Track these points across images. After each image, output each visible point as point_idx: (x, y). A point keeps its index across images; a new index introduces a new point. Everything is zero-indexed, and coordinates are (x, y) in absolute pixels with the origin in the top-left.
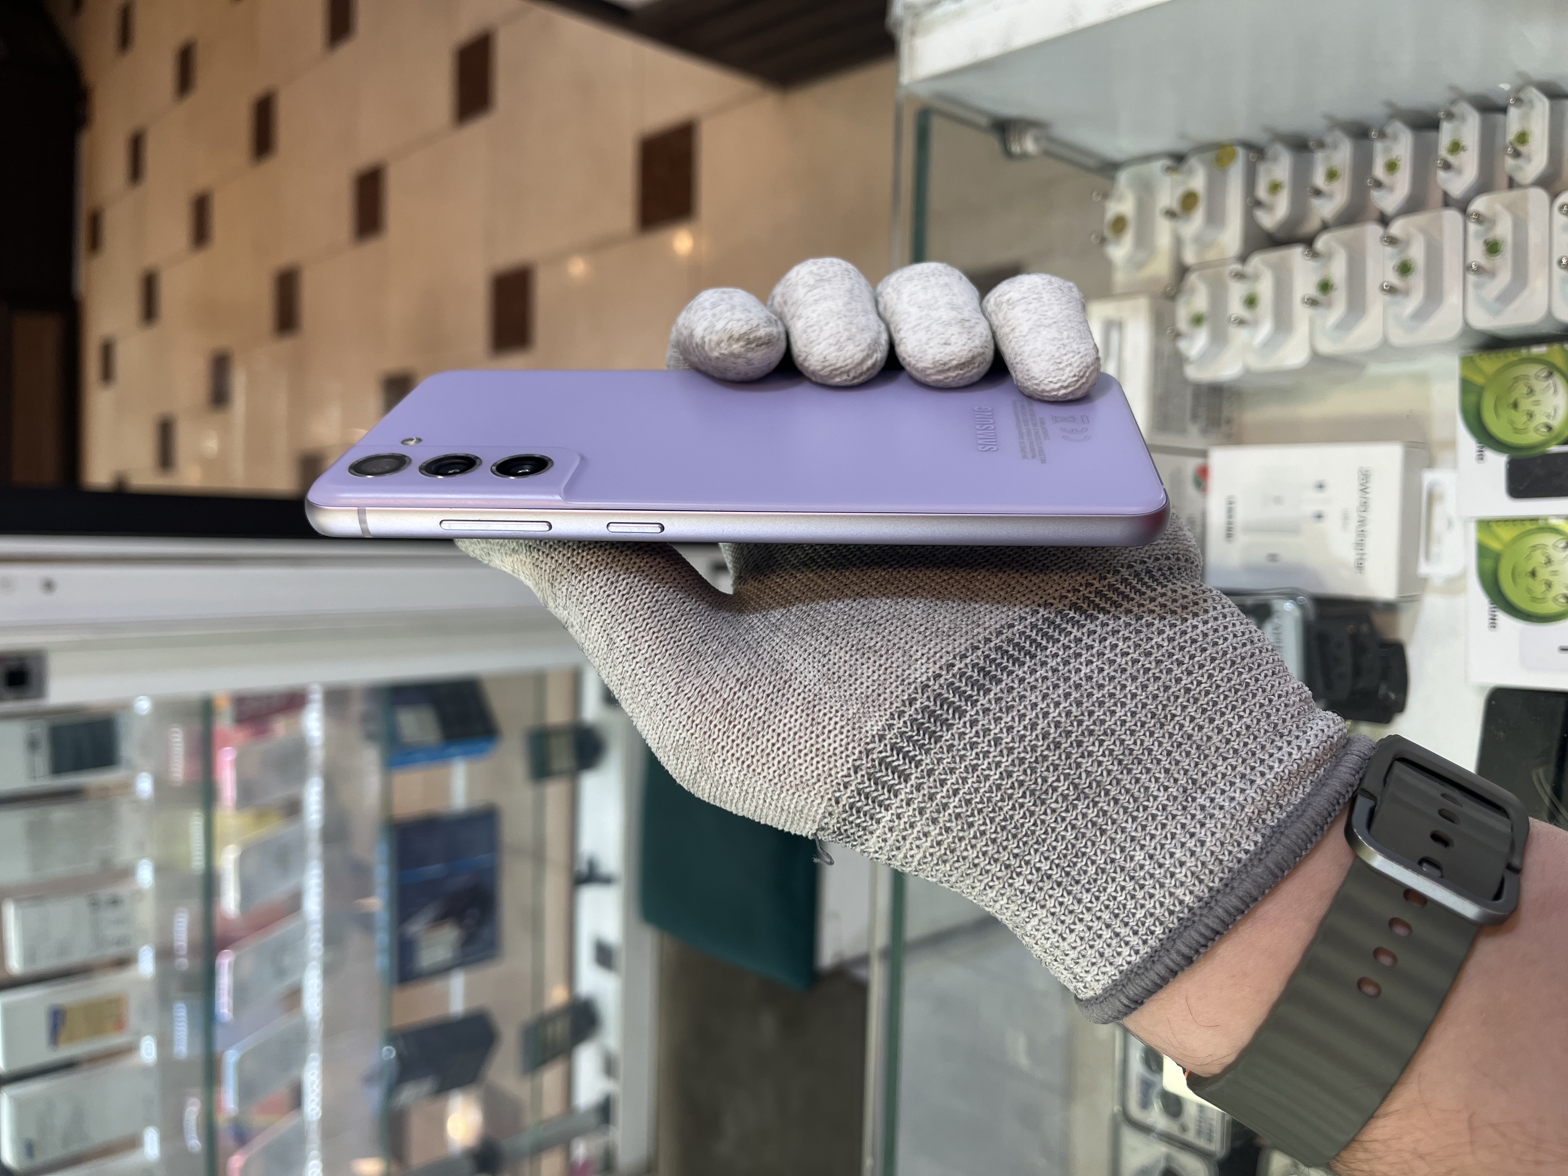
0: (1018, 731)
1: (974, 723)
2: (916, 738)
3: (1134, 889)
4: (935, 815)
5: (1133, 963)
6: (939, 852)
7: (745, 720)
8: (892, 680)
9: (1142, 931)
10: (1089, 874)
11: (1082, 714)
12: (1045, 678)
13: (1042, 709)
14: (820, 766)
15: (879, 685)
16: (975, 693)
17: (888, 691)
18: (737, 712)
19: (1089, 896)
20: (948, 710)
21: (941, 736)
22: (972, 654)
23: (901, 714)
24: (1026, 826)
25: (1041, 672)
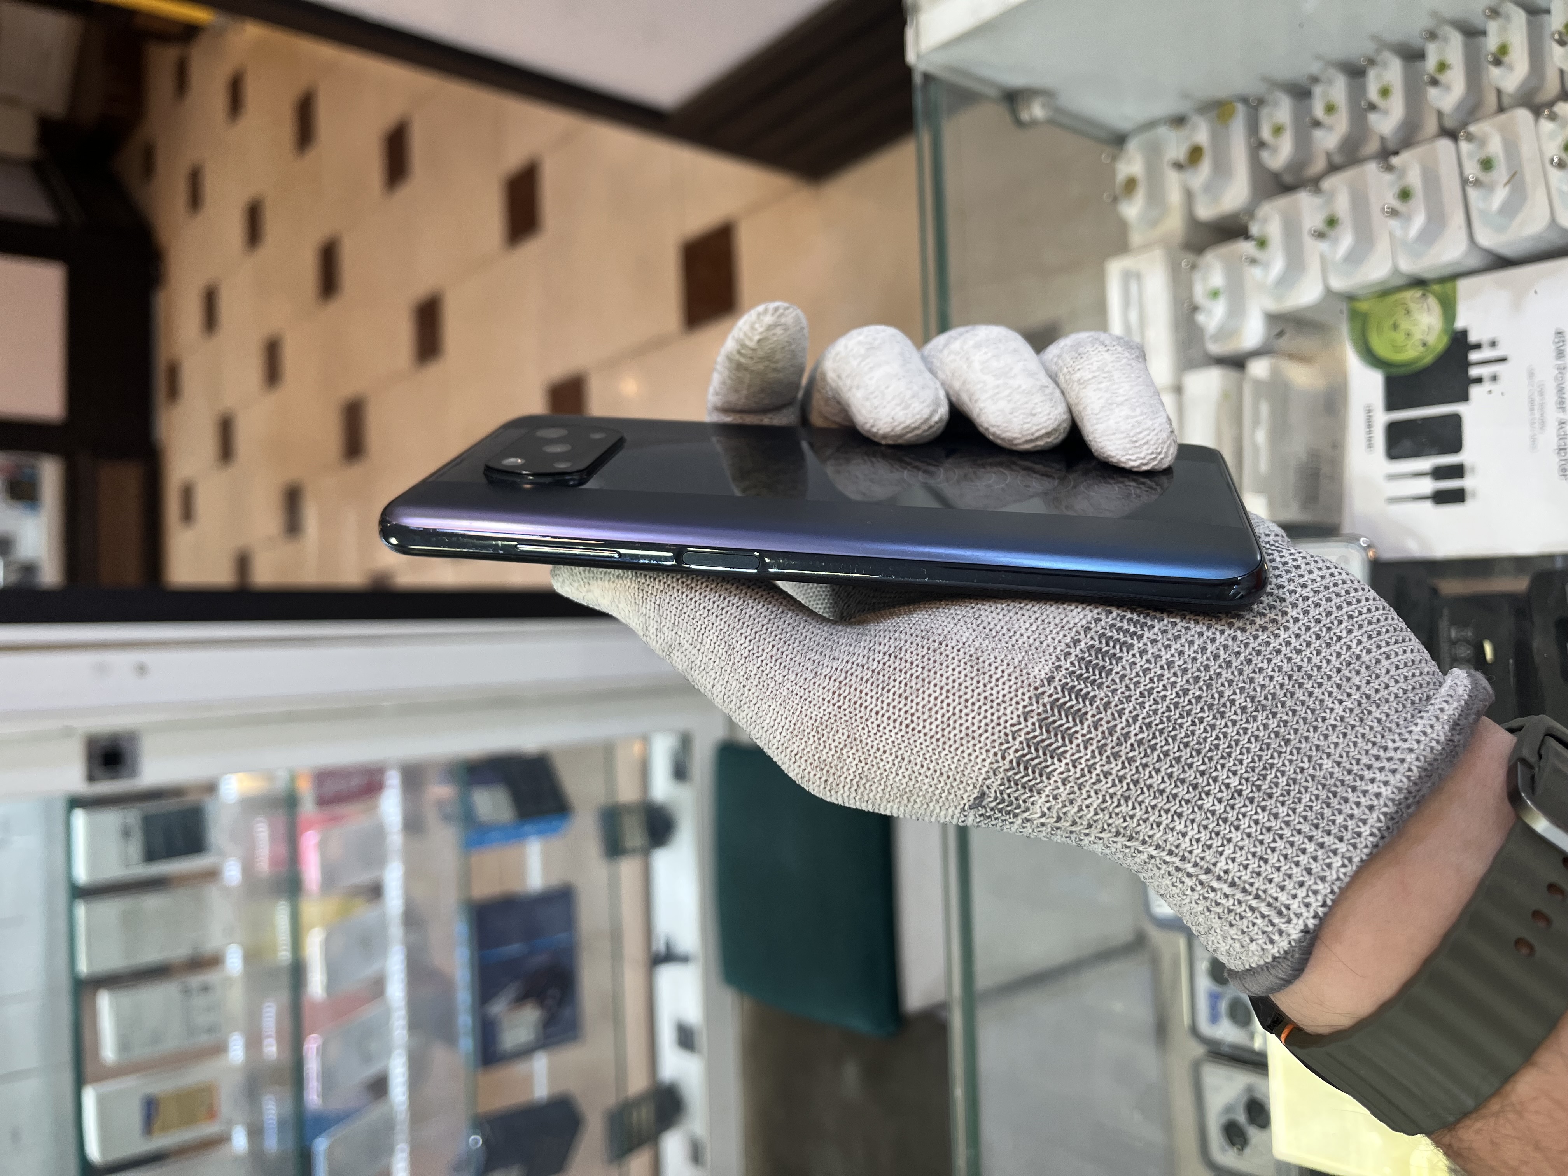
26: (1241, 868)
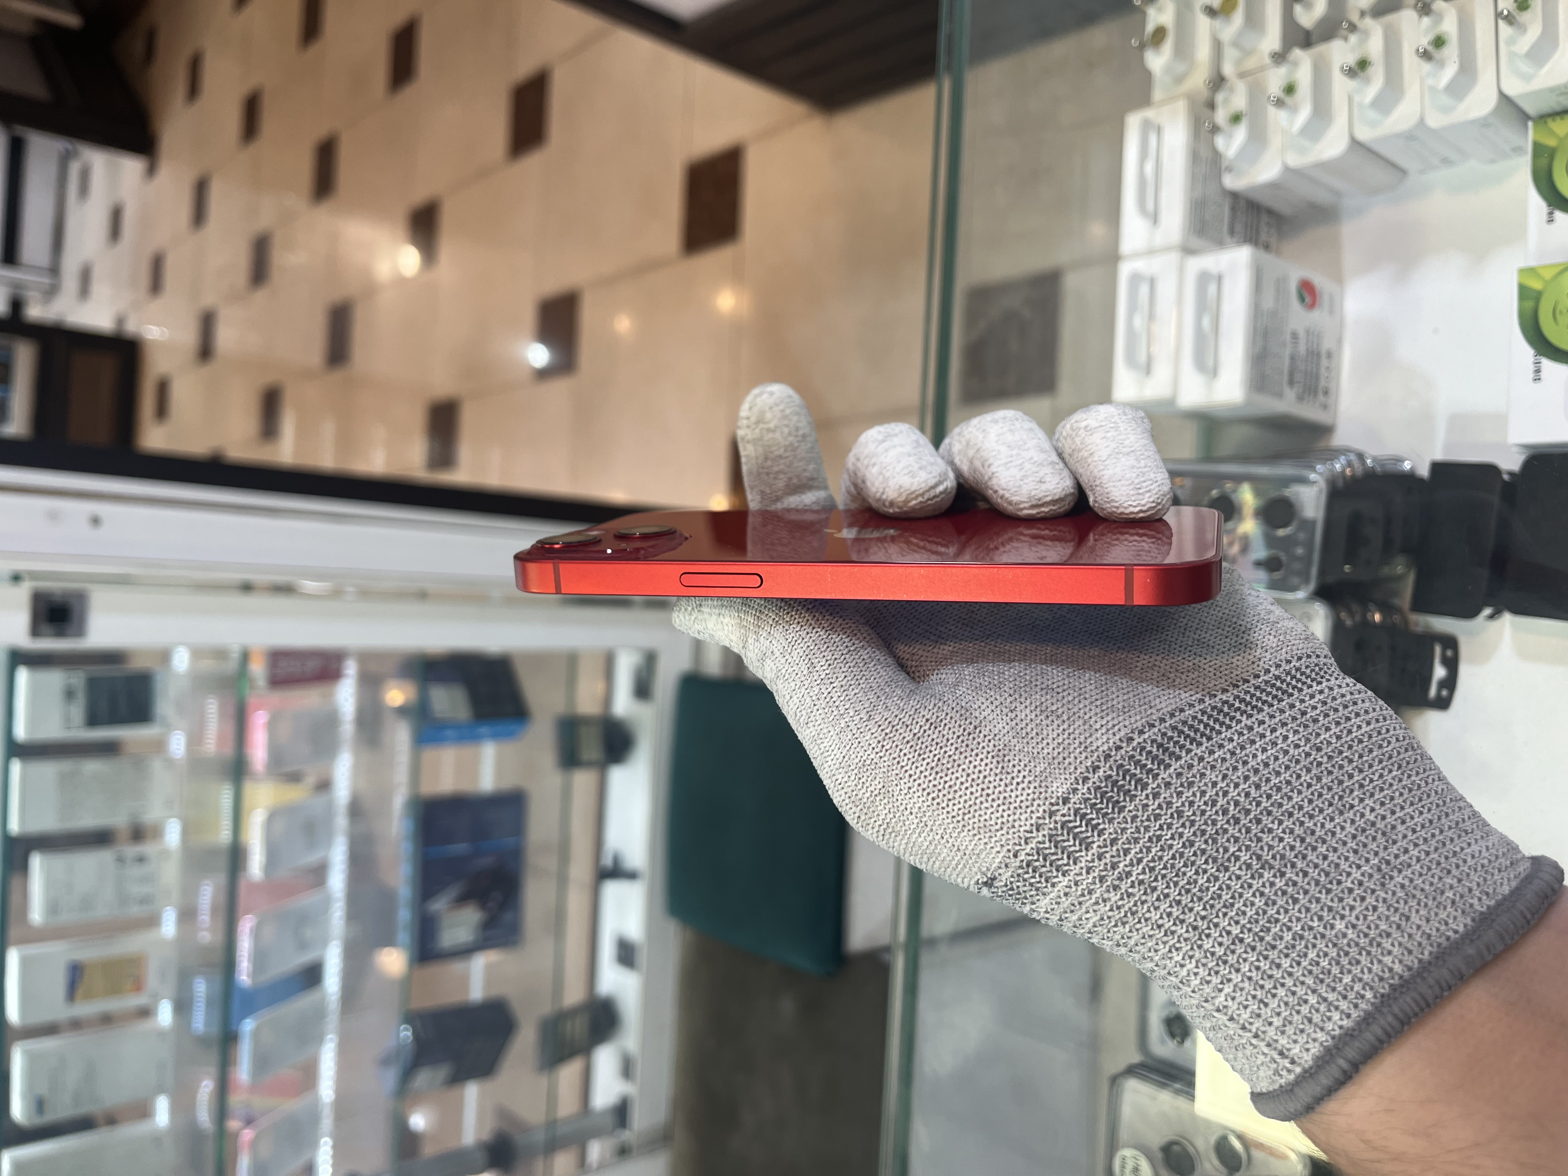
0: (1199, 806)
1: (1156, 796)
2: (1099, 806)
5: (1346, 1026)
9: (1351, 995)
10: (1285, 940)
11: (1261, 796)
13: (1221, 788)
16: (1156, 767)
17: (1072, 755)
19: (1288, 961)
20: (1130, 782)
21: (1125, 807)
24: (1212, 890)
26: (1241, 1007)
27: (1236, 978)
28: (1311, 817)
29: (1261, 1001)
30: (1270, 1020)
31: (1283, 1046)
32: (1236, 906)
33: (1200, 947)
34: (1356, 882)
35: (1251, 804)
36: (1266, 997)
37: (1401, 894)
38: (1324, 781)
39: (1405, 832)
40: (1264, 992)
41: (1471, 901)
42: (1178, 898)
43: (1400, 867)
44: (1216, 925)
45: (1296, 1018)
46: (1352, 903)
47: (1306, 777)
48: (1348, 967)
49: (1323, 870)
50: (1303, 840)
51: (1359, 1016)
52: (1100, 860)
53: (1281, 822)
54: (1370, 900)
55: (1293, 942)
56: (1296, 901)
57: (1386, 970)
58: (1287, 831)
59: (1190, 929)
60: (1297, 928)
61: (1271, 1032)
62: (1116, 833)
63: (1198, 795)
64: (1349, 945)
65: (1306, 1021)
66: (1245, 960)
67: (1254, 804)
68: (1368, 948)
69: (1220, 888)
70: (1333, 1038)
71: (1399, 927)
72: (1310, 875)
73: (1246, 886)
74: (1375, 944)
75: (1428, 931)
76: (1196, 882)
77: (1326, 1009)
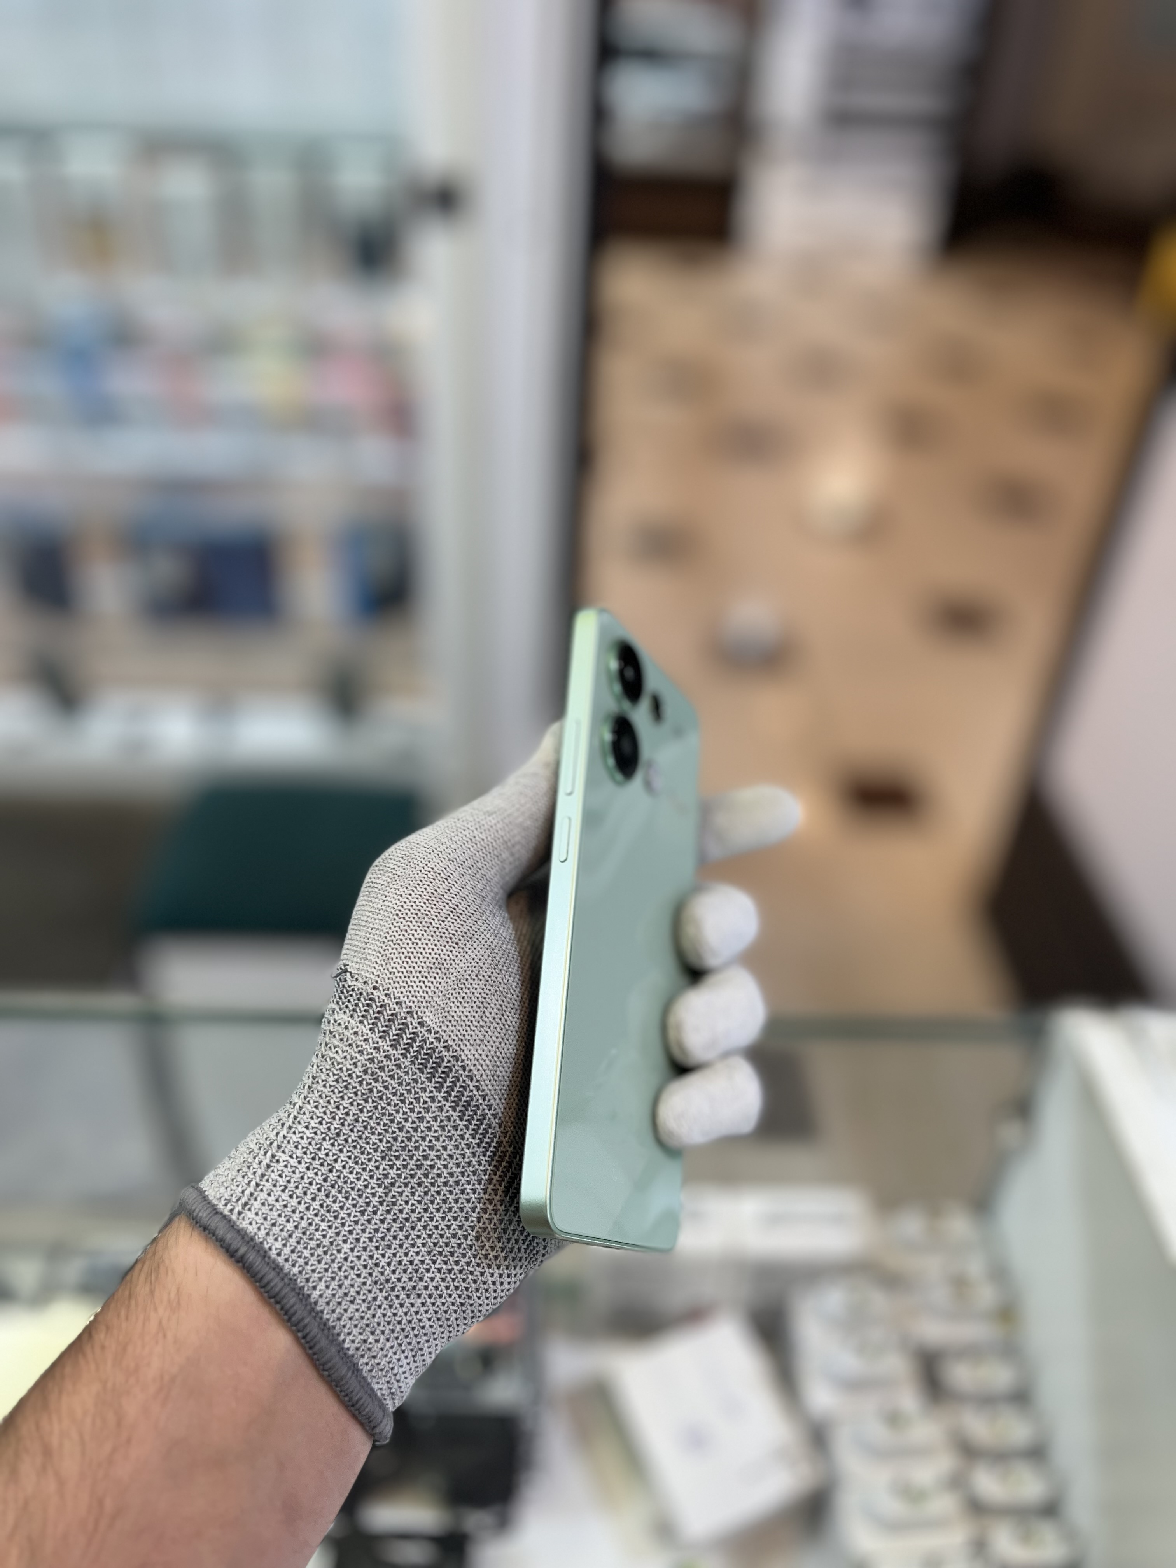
3: (324, 1246)
4: (370, 1071)
6: (344, 1075)
7: (430, 912)
8: (461, 1031)
12: (464, 1156)
14: (400, 974)
15: (458, 1021)
18: (435, 905)
22: (480, 1095)
23: (438, 1039)
25: (468, 1152)
27: (302, 1167)
28: (425, 1227)
29: (286, 1187)
30: (272, 1194)
31: (252, 1205)
32: (356, 1167)
33: (324, 1139)
34: (378, 1261)
35: (433, 1178)
36: (289, 1191)
37: (370, 1297)
38: (453, 1240)
39: (416, 1305)
40: (293, 1189)
41: (366, 1356)
42: (360, 1120)
43: (390, 1299)
44: (341, 1151)
45: (275, 1214)
46: (362, 1259)
47: (455, 1225)
48: (316, 1254)
49: (386, 1235)
50: (407, 1220)
51: (279, 1262)
52: (385, 1057)
53: (419, 1202)
54: (364, 1273)
55: (332, 1211)
56: (362, 1213)
57: (314, 1284)
58: (414, 1207)
59: (337, 1131)
60: (342, 1214)
61: (263, 1196)
62: (405, 1068)
63: (436, 1134)
64: (332, 1255)
65: (273, 1221)
66: (316, 1174)
67: (433, 1181)
68: (330, 1270)
69: (369, 1153)
70: (262, 1243)
71: (346, 1294)
72: (382, 1226)
73: (372, 1173)
74: (334, 1275)
75: (343, 1318)
76: (373, 1133)
77: (283, 1237)
